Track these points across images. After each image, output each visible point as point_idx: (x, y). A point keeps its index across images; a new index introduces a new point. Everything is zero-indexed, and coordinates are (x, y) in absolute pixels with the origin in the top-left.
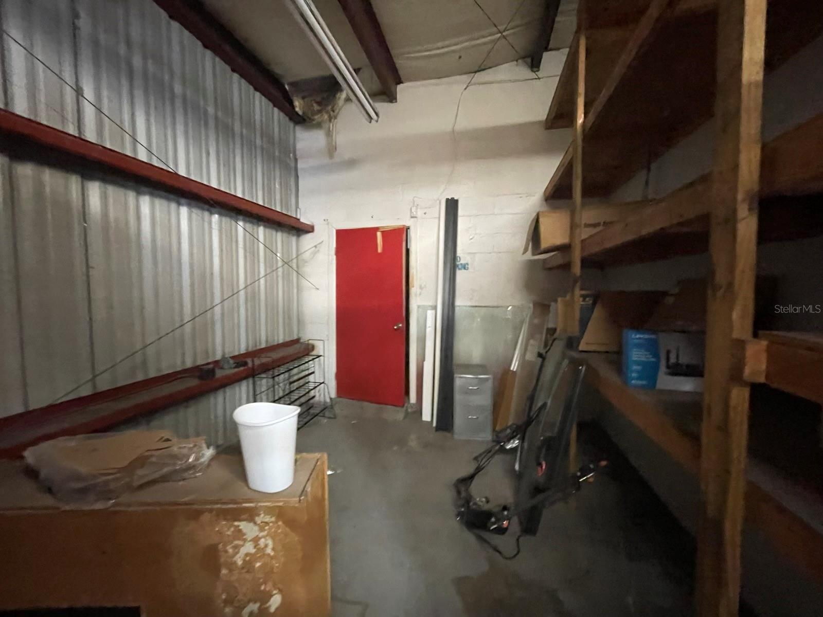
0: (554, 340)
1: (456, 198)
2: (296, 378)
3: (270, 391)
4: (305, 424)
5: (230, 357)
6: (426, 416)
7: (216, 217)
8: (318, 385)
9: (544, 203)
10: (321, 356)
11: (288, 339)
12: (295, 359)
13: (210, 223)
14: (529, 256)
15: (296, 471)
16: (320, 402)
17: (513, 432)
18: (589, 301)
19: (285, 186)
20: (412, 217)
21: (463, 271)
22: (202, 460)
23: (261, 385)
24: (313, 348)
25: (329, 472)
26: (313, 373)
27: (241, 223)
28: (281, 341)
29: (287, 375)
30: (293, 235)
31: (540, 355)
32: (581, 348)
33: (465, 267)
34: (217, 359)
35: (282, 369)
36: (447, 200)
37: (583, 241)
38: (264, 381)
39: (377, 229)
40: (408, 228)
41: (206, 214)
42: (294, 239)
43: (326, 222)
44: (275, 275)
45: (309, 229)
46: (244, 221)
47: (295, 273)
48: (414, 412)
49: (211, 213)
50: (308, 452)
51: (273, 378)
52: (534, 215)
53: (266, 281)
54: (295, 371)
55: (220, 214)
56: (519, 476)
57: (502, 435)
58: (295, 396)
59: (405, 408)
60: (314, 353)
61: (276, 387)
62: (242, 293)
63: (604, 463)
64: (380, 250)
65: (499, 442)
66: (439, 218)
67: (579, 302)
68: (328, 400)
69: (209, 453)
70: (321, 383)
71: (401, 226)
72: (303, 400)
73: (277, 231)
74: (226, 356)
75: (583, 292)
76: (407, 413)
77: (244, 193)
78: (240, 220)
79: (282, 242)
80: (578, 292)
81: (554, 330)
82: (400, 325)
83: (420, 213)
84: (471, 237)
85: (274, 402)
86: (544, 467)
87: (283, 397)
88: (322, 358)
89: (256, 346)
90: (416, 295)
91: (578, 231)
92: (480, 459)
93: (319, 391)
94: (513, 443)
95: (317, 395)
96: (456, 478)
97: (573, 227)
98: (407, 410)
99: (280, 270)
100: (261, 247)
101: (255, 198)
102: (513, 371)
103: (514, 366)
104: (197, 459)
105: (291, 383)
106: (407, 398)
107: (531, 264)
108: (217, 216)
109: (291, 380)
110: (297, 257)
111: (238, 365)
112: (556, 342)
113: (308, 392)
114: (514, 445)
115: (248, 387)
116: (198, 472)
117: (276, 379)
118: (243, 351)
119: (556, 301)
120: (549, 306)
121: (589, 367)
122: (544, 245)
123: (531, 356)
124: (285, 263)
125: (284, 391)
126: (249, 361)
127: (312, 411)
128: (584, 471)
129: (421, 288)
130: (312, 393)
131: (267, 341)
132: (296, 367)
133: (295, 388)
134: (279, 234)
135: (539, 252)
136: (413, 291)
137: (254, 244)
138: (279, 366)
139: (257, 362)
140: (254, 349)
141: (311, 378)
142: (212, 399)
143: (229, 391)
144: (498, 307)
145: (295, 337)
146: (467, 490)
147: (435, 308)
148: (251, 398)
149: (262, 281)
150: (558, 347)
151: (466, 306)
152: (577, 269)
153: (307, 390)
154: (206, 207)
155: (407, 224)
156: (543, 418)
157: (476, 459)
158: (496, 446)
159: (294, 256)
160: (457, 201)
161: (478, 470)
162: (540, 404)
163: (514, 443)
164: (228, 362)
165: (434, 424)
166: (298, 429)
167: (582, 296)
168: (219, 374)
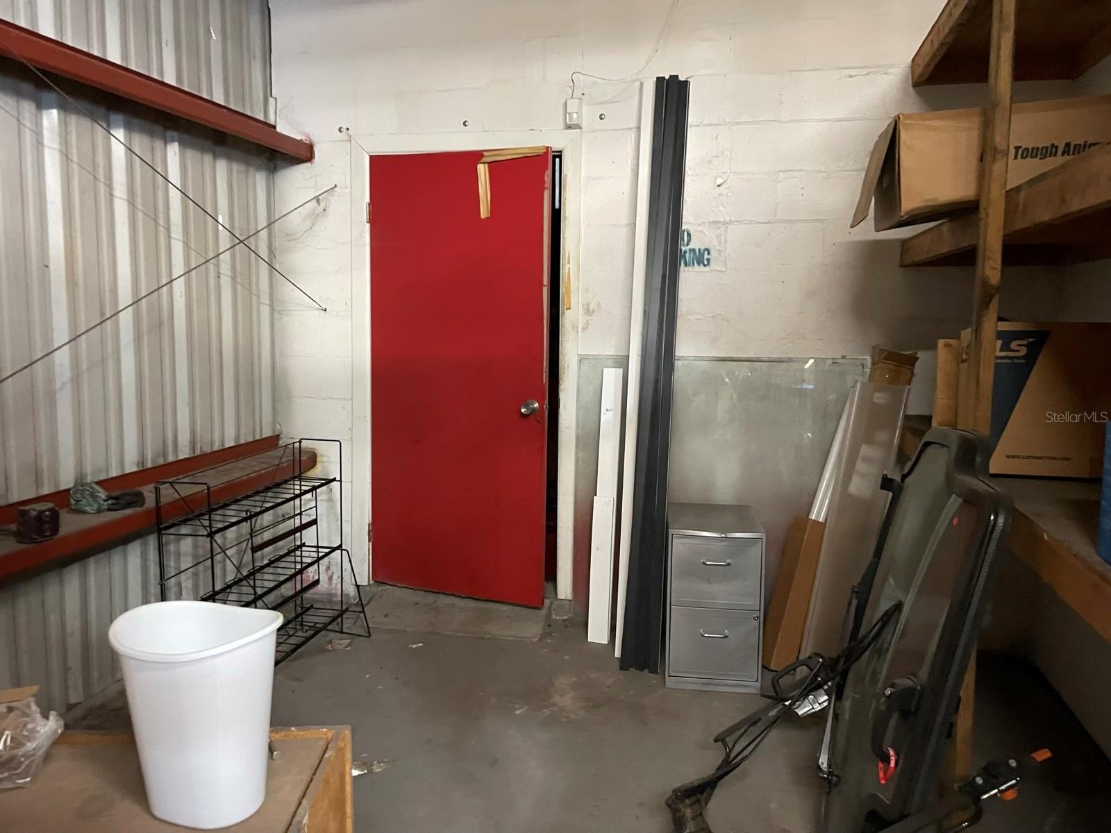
0: (927, 444)
1: (681, 78)
2: (267, 536)
3: (201, 567)
4: (293, 651)
5: (97, 483)
6: (598, 632)
7: (51, 117)
8: (327, 554)
9: (911, 90)
10: (334, 480)
11: (246, 438)
12: (268, 489)
13: (38, 133)
14: (868, 231)
15: (271, 775)
16: (331, 595)
17: (816, 675)
18: (1019, 349)
19: (234, 35)
20: (569, 127)
21: (698, 268)
22: (30, 746)
23: (178, 555)
24: (313, 459)
25: (355, 773)
26: (314, 522)
27: (119, 133)
28: (230, 443)
29: (245, 527)
30: (258, 169)
31: (886, 483)
32: (993, 469)
33: (701, 258)
34: (63, 488)
35: (232, 514)
36: (660, 80)
37: (1010, 194)
38: (186, 545)
39: (476, 156)
40: (558, 155)
41: (28, 107)
42: (260, 179)
43: (343, 135)
44: (212, 274)
45: (302, 153)
46: (128, 127)
47: (264, 267)
48: (567, 624)
49: (40, 106)
50: (300, 724)
51: (211, 535)
52: (884, 125)
53: (188, 285)
54: (267, 518)
55: (63, 107)
56: (828, 784)
57: (785, 681)
58: (266, 580)
59: (543, 612)
60: (316, 472)
61: (218, 558)
62: (126, 318)
63: (1043, 755)
64: (484, 212)
65: (778, 699)
66: (639, 128)
67: (993, 350)
68: (351, 590)
69: (48, 727)
70: (334, 550)
71: (538, 148)
72: (287, 590)
73: (215, 156)
74: (89, 480)
75: (1003, 326)
76: (549, 624)
77: (125, 53)
78: (117, 127)
79: (230, 186)
80: (991, 325)
81: (927, 420)
82: (536, 405)
83: (588, 117)
84: (719, 181)
85: (211, 597)
86: (892, 764)
87: (237, 582)
88: (335, 485)
89: (165, 455)
90: (575, 328)
91: (998, 167)
92: (730, 741)
93: (328, 568)
94: (815, 700)
95: (324, 578)
96: (673, 789)
97: (986, 154)
98: (549, 615)
99: (225, 257)
100: (175, 196)
101: (155, 66)
102: (816, 522)
103: (819, 511)
104: (16, 742)
105: (255, 550)
106: (549, 586)
107: (872, 254)
108: (54, 112)
109: (258, 540)
110: (269, 225)
111: (118, 502)
112: (931, 450)
113: (301, 571)
114: (817, 708)
115: (144, 558)
116: (20, 776)
117: (218, 538)
118: (130, 468)
119: (933, 347)
120: (913, 360)
121: (1016, 517)
122: (910, 202)
123: (863, 485)
124: (241, 241)
125: (238, 569)
126: (148, 492)
127: (310, 619)
128: (993, 776)
129: (588, 311)
130: (311, 573)
131: (193, 443)
132: (268, 509)
133: (266, 562)
134: (222, 166)
135: (895, 220)
136: (568, 319)
137: (155, 188)
138: (225, 506)
139: (168, 495)
140: (161, 461)
141: (309, 536)
142: (52, 591)
143: (95, 570)
144: (780, 361)
145: (267, 433)
146: (699, 816)
147: (623, 362)
148: (154, 588)
149: (179, 286)
150: (935, 466)
151: (702, 359)
152: (991, 267)
153: (299, 566)
154: (27, 87)
155: (556, 146)
156: (892, 640)
157: (720, 739)
158: (773, 707)
159: (263, 222)
160: (685, 85)
161: (727, 767)
162: (885, 605)
163: (818, 702)
164: (94, 496)
165: (618, 654)
166: (277, 663)
167: (1001, 335)
168: (70, 524)
